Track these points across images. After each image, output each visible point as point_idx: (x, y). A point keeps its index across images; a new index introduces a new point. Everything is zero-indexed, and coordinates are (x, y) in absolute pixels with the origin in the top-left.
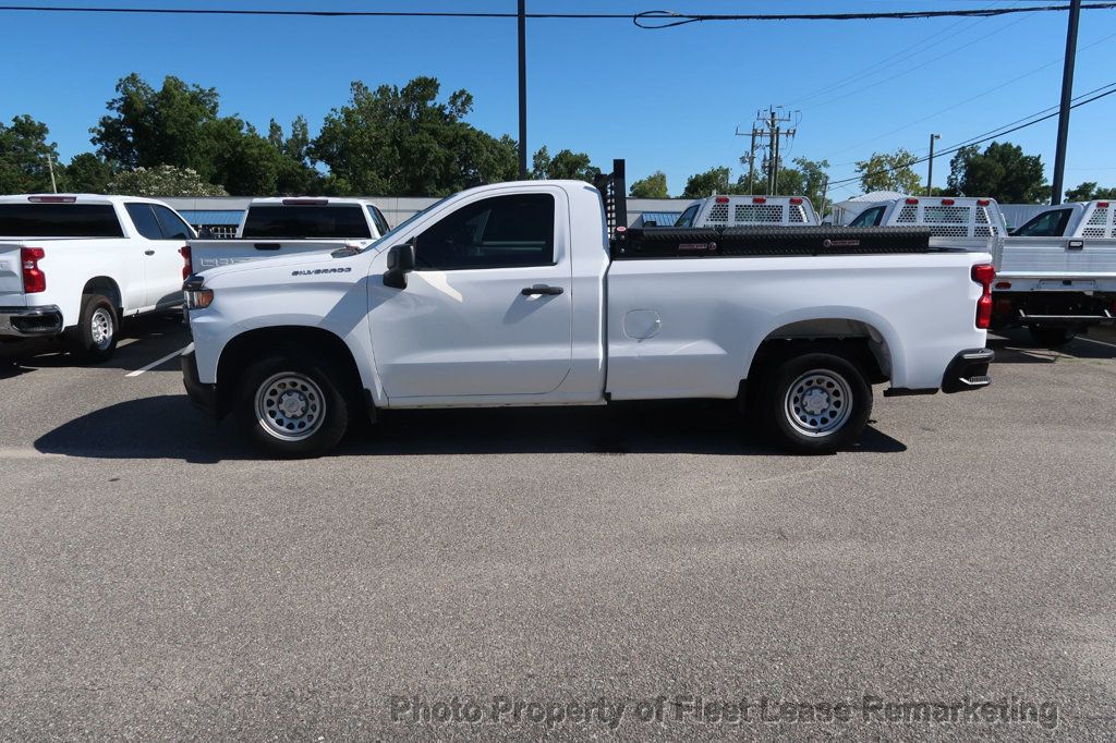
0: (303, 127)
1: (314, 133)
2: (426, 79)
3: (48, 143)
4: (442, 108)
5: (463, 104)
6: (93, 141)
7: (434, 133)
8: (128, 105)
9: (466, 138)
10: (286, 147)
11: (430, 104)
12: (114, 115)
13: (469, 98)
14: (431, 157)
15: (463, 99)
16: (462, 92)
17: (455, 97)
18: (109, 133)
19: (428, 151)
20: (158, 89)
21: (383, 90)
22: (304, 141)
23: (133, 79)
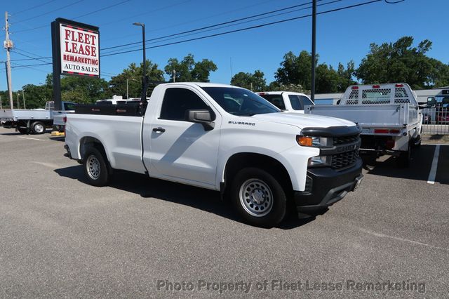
0: (353, 65)
1: (356, 67)
2: (406, 37)
3: (263, 79)
4: (415, 49)
5: (426, 46)
6: (275, 77)
7: (405, 62)
8: (287, 64)
9: (422, 62)
10: (344, 74)
11: (408, 48)
12: (282, 67)
13: (430, 44)
14: (402, 73)
15: (427, 44)
16: (426, 41)
17: (422, 44)
18: (280, 73)
19: (401, 70)
20: (298, 56)
21: (385, 45)
22: (352, 70)
23: (290, 54)
